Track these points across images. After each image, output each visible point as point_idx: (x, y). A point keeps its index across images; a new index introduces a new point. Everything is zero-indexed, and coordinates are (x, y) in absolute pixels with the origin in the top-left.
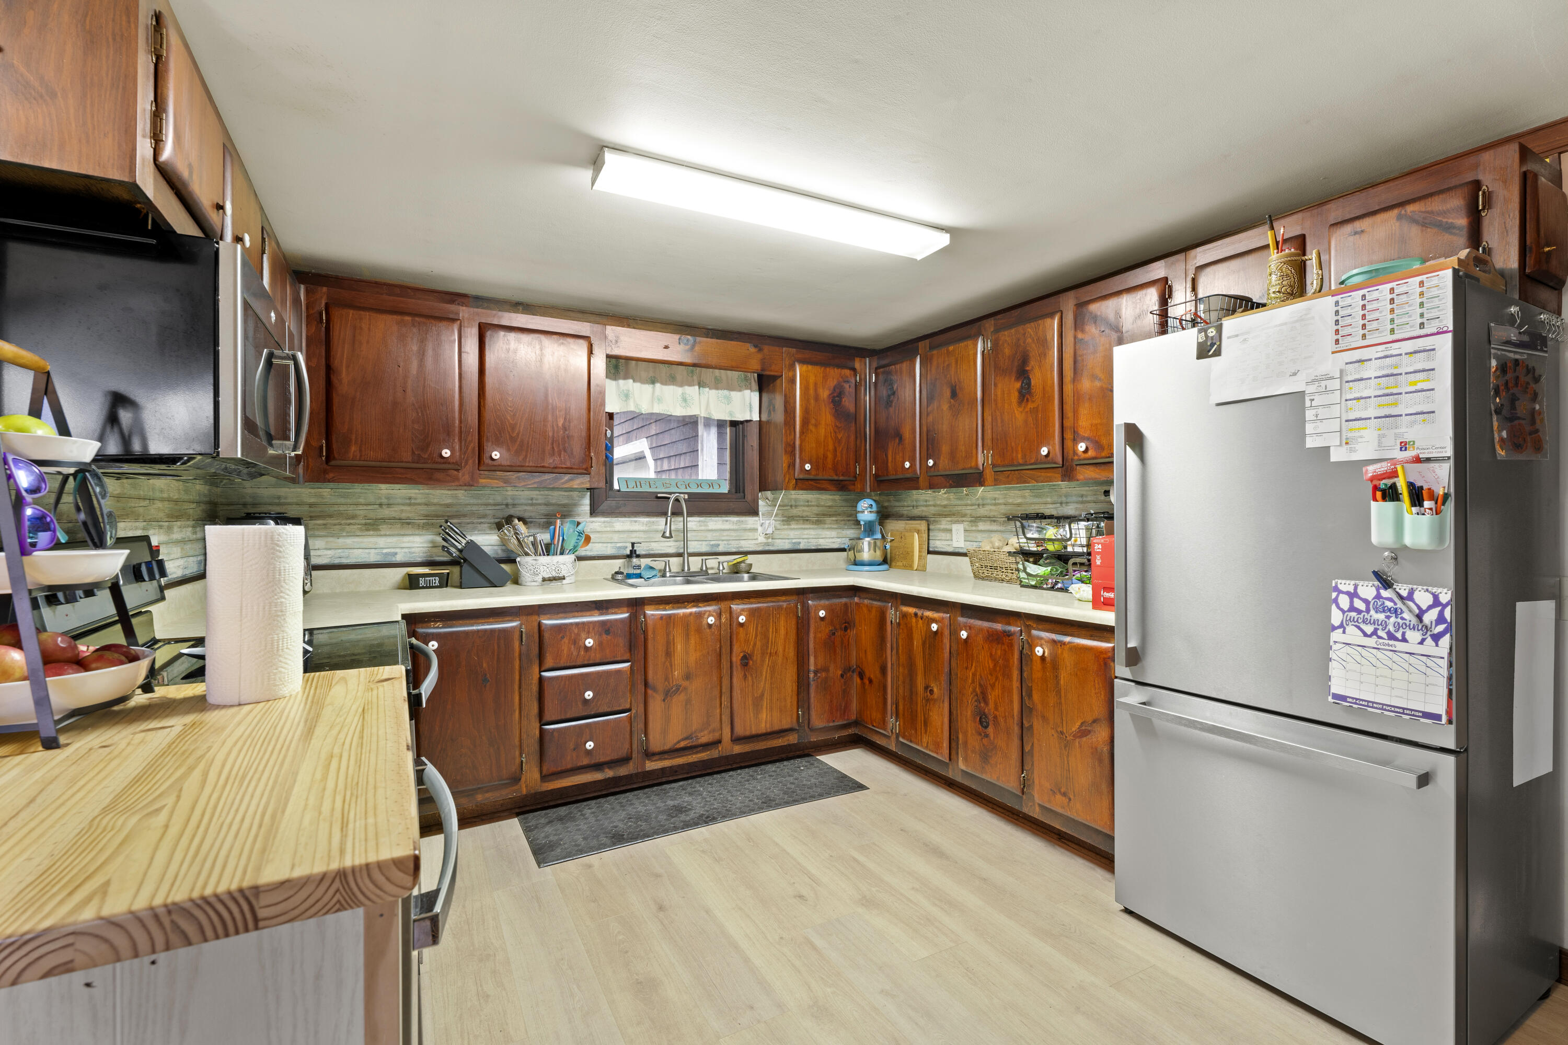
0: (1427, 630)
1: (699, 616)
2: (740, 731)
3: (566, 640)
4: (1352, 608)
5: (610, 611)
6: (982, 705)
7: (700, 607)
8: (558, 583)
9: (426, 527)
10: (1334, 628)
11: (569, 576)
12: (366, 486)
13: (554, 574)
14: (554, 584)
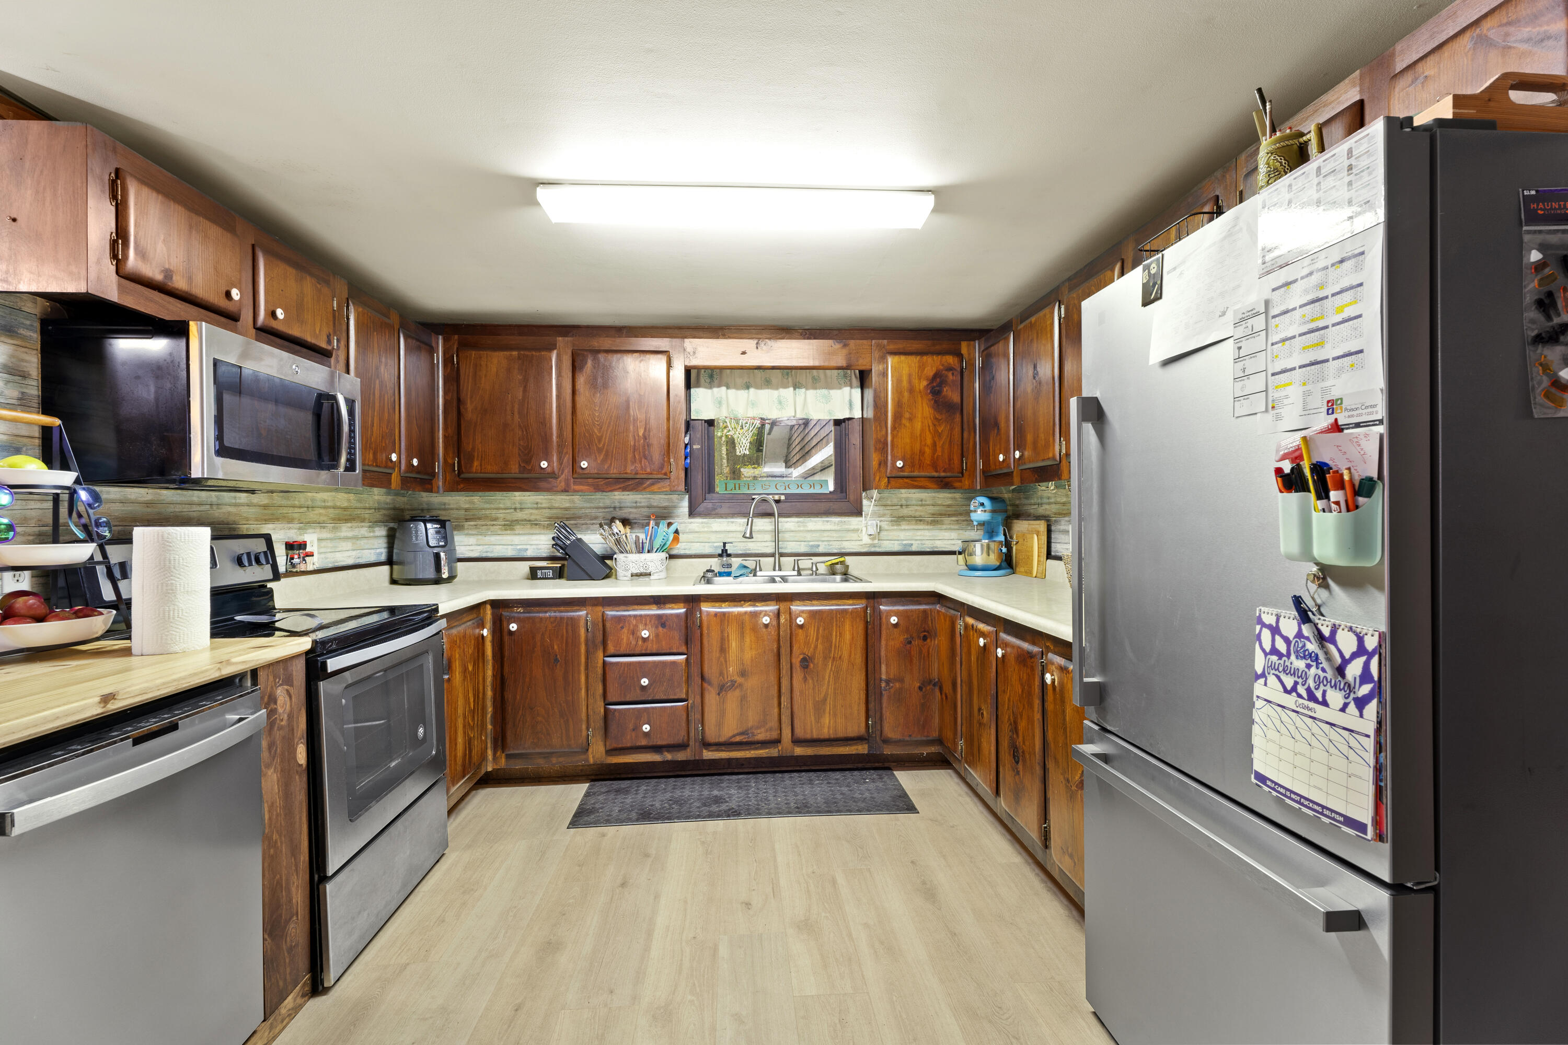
0: (1350, 691)
1: (755, 615)
2: (799, 733)
3: (625, 630)
4: (1274, 651)
5: (668, 606)
6: (1015, 736)
7: (757, 606)
8: (646, 579)
9: (548, 527)
10: (1258, 677)
11: (657, 572)
12: (505, 494)
13: (642, 570)
14: (642, 579)
